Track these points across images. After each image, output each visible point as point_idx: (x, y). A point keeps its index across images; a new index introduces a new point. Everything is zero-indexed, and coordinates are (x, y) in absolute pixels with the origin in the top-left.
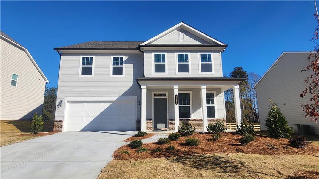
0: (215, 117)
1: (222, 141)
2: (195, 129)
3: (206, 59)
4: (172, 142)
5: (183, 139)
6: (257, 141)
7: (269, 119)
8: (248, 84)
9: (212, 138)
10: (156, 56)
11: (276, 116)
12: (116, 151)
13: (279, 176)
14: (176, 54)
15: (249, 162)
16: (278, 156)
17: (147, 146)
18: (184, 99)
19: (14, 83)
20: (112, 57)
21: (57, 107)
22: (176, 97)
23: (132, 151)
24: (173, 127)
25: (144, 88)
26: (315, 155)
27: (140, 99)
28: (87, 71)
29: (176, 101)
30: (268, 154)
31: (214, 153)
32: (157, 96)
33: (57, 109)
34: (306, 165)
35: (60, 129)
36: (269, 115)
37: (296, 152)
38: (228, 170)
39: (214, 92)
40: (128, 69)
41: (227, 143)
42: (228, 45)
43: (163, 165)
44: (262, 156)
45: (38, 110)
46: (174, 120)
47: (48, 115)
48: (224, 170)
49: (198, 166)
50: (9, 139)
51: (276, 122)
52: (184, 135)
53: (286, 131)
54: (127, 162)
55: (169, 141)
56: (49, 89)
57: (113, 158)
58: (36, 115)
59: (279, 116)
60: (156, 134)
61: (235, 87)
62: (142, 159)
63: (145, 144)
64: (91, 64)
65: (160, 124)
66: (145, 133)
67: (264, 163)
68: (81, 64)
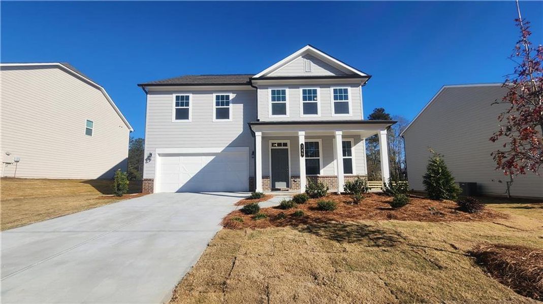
0: (352, 173)
1: (366, 204)
2: (328, 189)
3: (340, 96)
4: (299, 205)
5: (313, 202)
6: (413, 204)
7: (428, 175)
8: (392, 131)
9: (351, 200)
10: (273, 92)
11: (439, 169)
12: (225, 218)
13: (454, 251)
14: (301, 90)
15: (408, 231)
16: (445, 224)
17: (265, 211)
18: (311, 149)
19: (89, 132)
20: (214, 95)
21: (145, 161)
22: (301, 147)
23: (246, 218)
24: (299, 187)
25: (259, 135)
26: (496, 222)
27: (254, 150)
28: (182, 114)
29: (301, 152)
30: (432, 221)
31: (358, 221)
32: (275, 146)
33: (145, 165)
34: (488, 235)
35: (150, 190)
36: (429, 169)
37: (470, 219)
38: (381, 244)
39: (352, 140)
40: (236, 111)
41: (373, 206)
42: (371, 76)
43: (290, 237)
44: (424, 224)
45: (122, 165)
46: (299, 177)
47: (136, 173)
48: (376, 243)
49: (338, 238)
50: (86, 202)
51: (439, 179)
52: (314, 196)
53: (451, 190)
54: (242, 233)
55: (295, 204)
56: (134, 140)
57: (222, 227)
58: (119, 171)
59: (442, 170)
60: (276, 195)
61: (382, 132)
62: (262, 228)
63: (263, 209)
64: (187, 104)
65: (280, 183)
66: (262, 194)
67: (430, 233)
68: (175, 105)
